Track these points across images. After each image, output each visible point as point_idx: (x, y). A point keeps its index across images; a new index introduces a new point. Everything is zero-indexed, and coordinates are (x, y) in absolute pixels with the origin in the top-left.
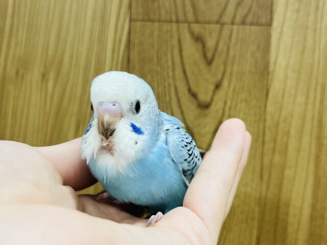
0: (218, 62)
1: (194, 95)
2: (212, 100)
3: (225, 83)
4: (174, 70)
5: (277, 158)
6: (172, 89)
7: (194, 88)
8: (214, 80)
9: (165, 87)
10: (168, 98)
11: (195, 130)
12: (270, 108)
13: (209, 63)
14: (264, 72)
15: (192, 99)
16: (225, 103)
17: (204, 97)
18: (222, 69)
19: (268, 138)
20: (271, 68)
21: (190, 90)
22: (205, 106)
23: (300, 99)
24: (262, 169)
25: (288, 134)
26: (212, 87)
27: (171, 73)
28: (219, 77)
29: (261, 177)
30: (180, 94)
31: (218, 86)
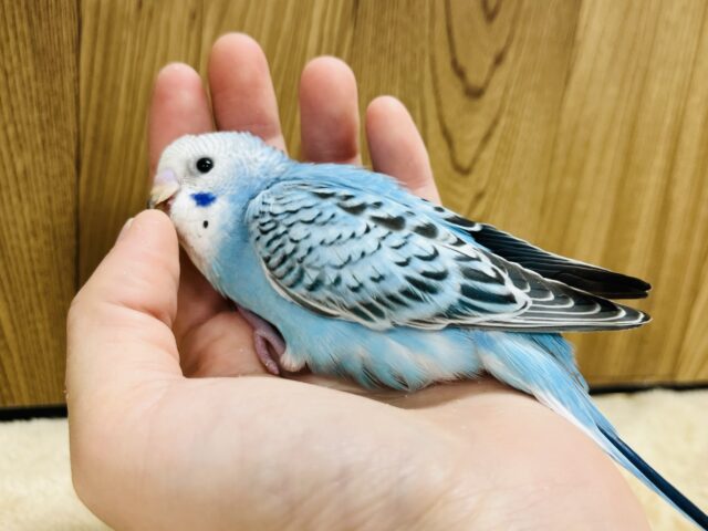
0: (503, 17)
1: (460, 73)
2: (487, 83)
3: (510, 56)
4: (432, 26)
5: (569, 183)
6: (427, 59)
7: (462, 61)
8: (494, 49)
9: (414, 55)
10: (417, 76)
11: (456, 135)
12: (571, 102)
13: (490, 16)
14: (568, 41)
15: (457, 81)
16: (506, 89)
17: (475, 78)
18: (507, 30)
19: (561, 149)
20: (580, 34)
21: (454, 63)
22: (475, 93)
23: (612, 90)
24: (545, 200)
25: (587, 144)
26: (489, 61)
27: (427, 30)
28: (502, 43)
29: (542, 211)
30: (439, 70)
31: (499, 60)
